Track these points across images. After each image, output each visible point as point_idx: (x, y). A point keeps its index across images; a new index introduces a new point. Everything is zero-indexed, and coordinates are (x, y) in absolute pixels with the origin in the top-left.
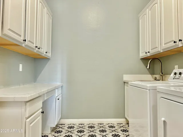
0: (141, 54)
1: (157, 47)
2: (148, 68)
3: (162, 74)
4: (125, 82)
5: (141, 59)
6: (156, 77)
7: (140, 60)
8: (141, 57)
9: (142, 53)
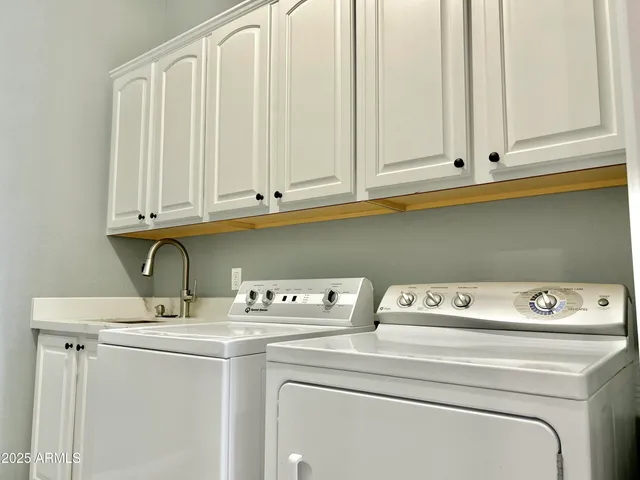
0: (114, 218)
1: (188, 204)
2: (147, 271)
3: (189, 294)
4: (37, 332)
5: (113, 238)
6: (163, 306)
7: (108, 240)
8: (114, 229)
9: (117, 215)
